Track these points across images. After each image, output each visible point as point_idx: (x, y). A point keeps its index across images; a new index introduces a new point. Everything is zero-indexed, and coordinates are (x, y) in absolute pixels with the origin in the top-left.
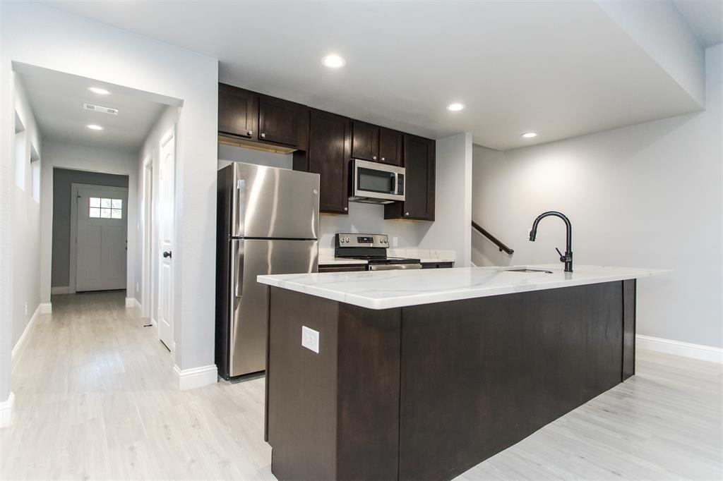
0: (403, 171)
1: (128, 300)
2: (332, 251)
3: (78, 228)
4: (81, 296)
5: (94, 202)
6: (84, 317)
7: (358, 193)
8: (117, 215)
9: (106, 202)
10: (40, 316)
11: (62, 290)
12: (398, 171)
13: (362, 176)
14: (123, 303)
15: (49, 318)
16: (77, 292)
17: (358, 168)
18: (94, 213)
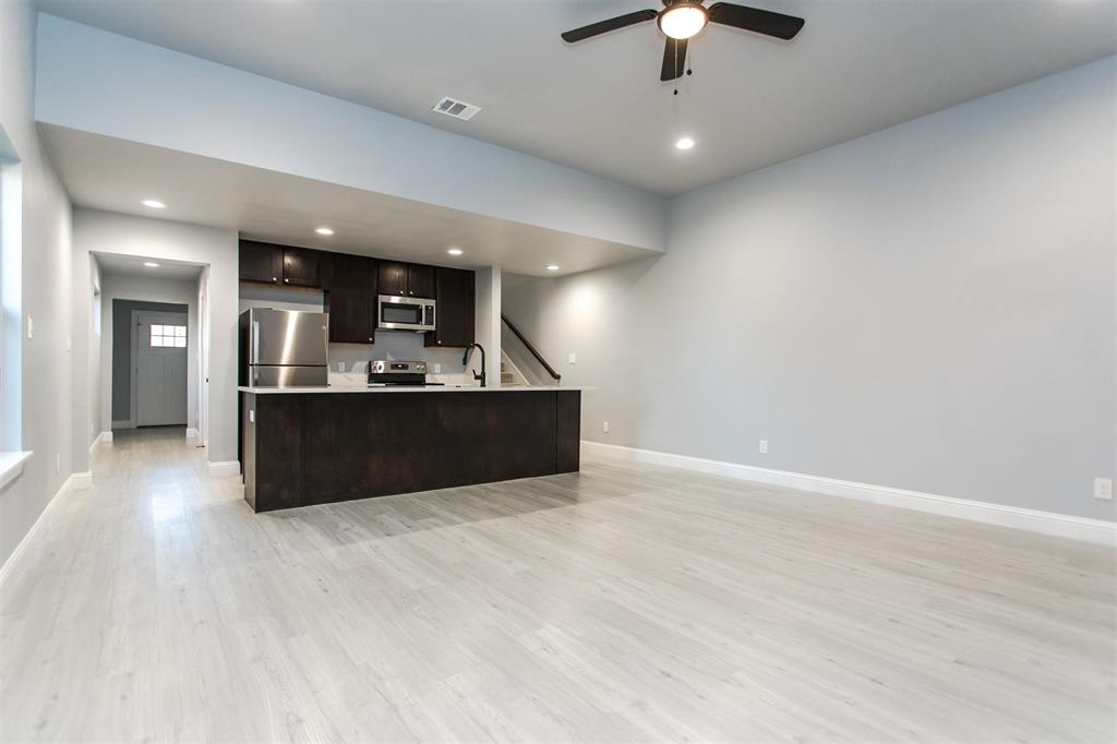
0: (432, 303)
1: (188, 430)
2: (365, 377)
3: (138, 358)
4: (143, 430)
5: (156, 329)
6: (143, 444)
7: (381, 325)
8: (181, 343)
9: (169, 329)
10: (101, 443)
11: (122, 424)
12: (423, 303)
13: (386, 310)
14: (184, 434)
15: (111, 445)
16: (139, 427)
17: (382, 303)
18: (155, 342)
